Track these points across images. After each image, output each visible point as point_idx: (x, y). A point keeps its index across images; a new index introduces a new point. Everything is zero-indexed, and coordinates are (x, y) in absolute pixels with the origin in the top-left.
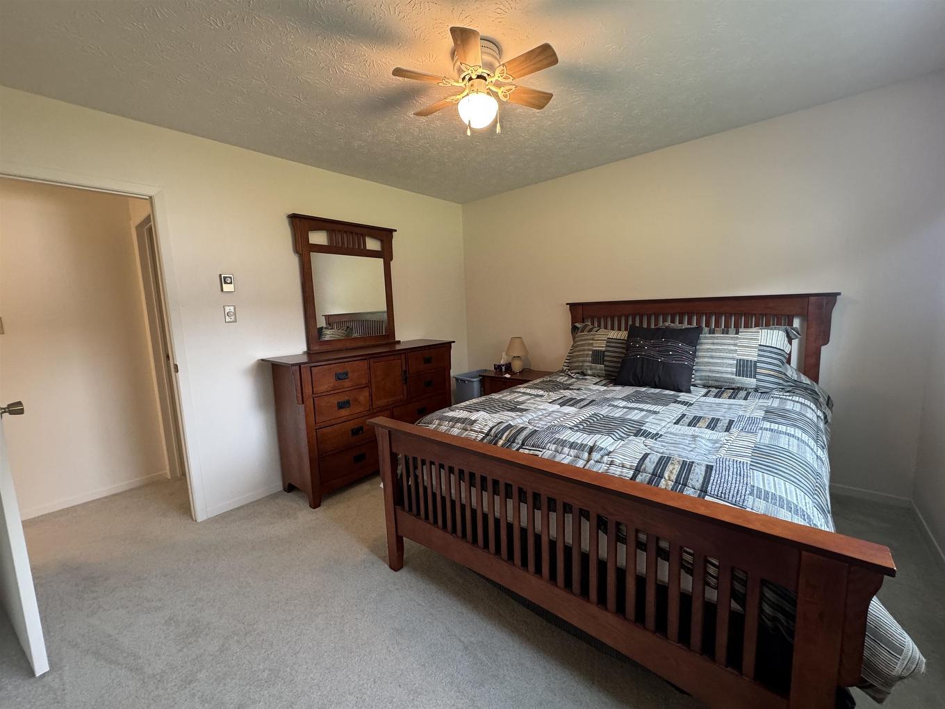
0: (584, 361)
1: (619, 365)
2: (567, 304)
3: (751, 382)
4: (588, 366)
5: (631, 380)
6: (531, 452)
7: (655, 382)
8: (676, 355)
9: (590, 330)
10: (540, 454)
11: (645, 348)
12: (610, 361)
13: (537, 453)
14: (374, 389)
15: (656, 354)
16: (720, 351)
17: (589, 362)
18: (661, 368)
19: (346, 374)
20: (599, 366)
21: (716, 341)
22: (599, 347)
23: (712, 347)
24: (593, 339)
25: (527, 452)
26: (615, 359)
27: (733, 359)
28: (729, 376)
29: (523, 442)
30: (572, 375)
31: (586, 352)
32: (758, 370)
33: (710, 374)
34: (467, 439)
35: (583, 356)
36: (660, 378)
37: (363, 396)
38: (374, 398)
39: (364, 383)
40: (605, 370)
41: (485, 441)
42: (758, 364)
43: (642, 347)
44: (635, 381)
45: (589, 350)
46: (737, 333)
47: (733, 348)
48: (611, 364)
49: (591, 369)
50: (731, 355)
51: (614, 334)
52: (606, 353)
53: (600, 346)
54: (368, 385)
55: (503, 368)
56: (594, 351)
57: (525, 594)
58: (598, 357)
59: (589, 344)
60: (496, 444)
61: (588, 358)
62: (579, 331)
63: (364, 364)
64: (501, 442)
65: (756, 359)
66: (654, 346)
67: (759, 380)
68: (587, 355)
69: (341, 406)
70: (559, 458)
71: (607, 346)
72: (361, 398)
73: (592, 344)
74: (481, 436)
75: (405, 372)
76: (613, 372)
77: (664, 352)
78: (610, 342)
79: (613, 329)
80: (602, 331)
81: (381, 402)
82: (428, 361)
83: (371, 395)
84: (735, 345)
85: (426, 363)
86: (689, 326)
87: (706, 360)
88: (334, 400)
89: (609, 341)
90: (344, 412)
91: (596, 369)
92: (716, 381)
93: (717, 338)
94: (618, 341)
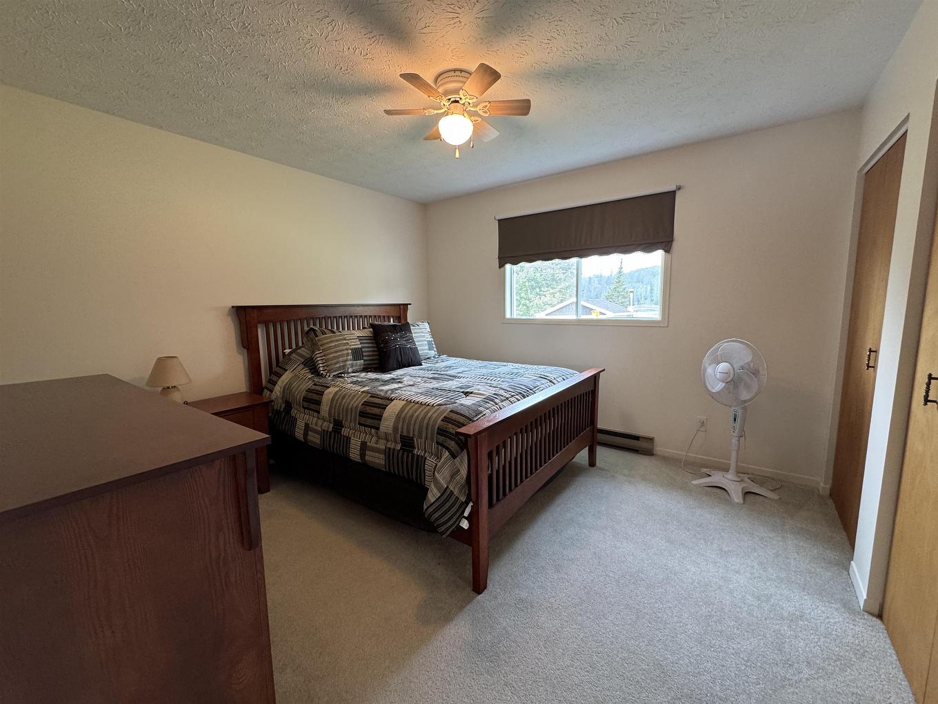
0: (345, 361)
4: (350, 364)
12: (368, 356)
17: (350, 360)
20: (359, 362)
22: (355, 345)
24: (344, 339)
26: (371, 353)
31: (346, 352)
35: (342, 356)
43: (395, 339)
45: (347, 349)
48: (369, 358)
49: (353, 366)
51: (358, 334)
52: (363, 350)
56: (352, 350)
58: (357, 354)
59: (345, 344)
61: (349, 357)
68: (347, 354)
71: (361, 343)
76: (371, 364)
80: (347, 331)
91: (357, 365)
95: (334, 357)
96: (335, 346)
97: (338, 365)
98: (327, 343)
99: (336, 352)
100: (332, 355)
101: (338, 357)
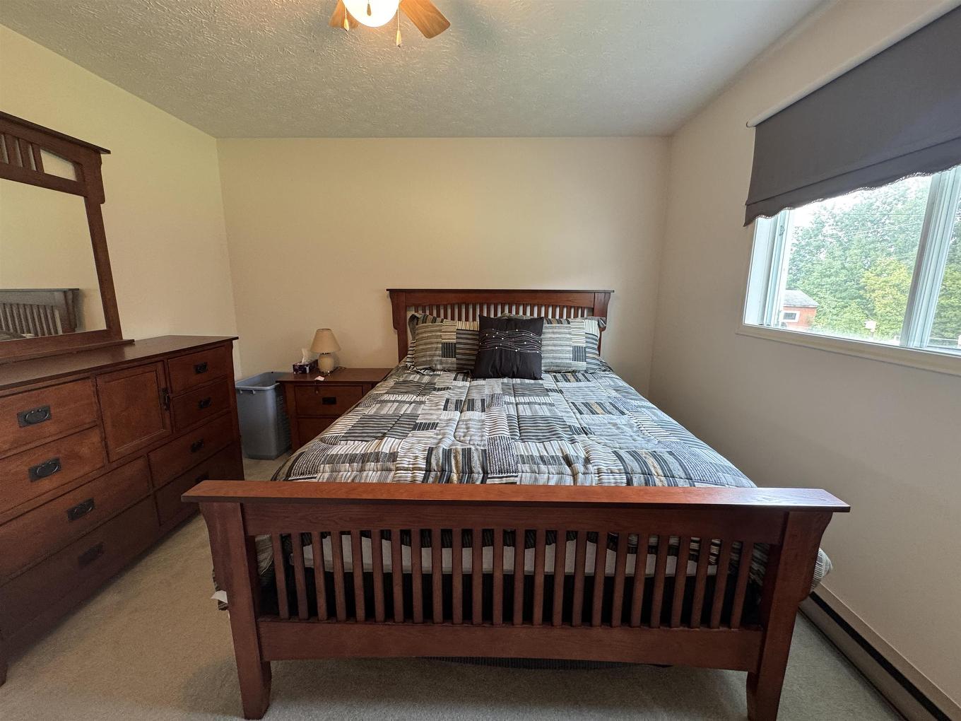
0: (434, 355)
1: (474, 358)
2: (387, 290)
3: (582, 365)
4: (437, 360)
5: (491, 373)
6: (504, 480)
7: (514, 372)
8: (529, 345)
9: (434, 321)
10: (517, 480)
11: (502, 340)
12: (463, 354)
13: (511, 480)
14: (109, 428)
15: (512, 344)
16: (560, 339)
17: (439, 356)
18: (518, 357)
19: (46, 410)
20: (450, 360)
21: (555, 330)
22: (449, 339)
23: (553, 336)
24: (440, 331)
25: (497, 481)
26: (468, 352)
27: (570, 346)
28: (568, 361)
29: (483, 469)
30: (422, 371)
31: (435, 346)
32: (587, 355)
33: (554, 361)
34: (398, 484)
35: (431, 349)
36: (518, 369)
37: (89, 446)
38: (111, 443)
39: (88, 420)
40: (457, 364)
41: (431, 480)
42: (587, 350)
43: (498, 338)
44: (493, 373)
45: (437, 343)
46: (569, 323)
47: (568, 336)
48: (463, 357)
49: (441, 363)
50: (568, 343)
51: (461, 325)
52: (457, 346)
53: (451, 338)
54: (99, 423)
55: (308, 368)
56: (443, 344)
57: (512, 654)
58: (449, 350)
59: (437, 337)
60: (449, 480)
61: (438, 352)
62: (420, 321)
63: (86, 388)
64: (455, 477)
65: (584, 345)
66: (509, 337)
67: (588, 363)
68: (437, 348)
69: (38, 474)
70: (542, 480)
71: (457, 338)
72: (85, 451)
73: (441, 336)
74: (420, 475)
75: (165, 390)
76: (465, 364)
77: (519, 343)
78: (459, 334)
79: (460, 319)
80: (448, 322)
81: (124, 449)
82: (200, 369)
83: (104, 439)
84: (570, 333)
85: (198, 372)
86: (532, 317)
87: (550, 348)
88: (20, 467)
89: (459, 332)
90: (46, 484)
91: (447, 363)
92: (557, 366)
93: (555, 328)
94: (467, 332)
95: (423, 349)
96: (428, 337)
97: (424, 359)
98: (421, 333)
99: (425, 344)
100: (421, 347)
101: (426, 350)
